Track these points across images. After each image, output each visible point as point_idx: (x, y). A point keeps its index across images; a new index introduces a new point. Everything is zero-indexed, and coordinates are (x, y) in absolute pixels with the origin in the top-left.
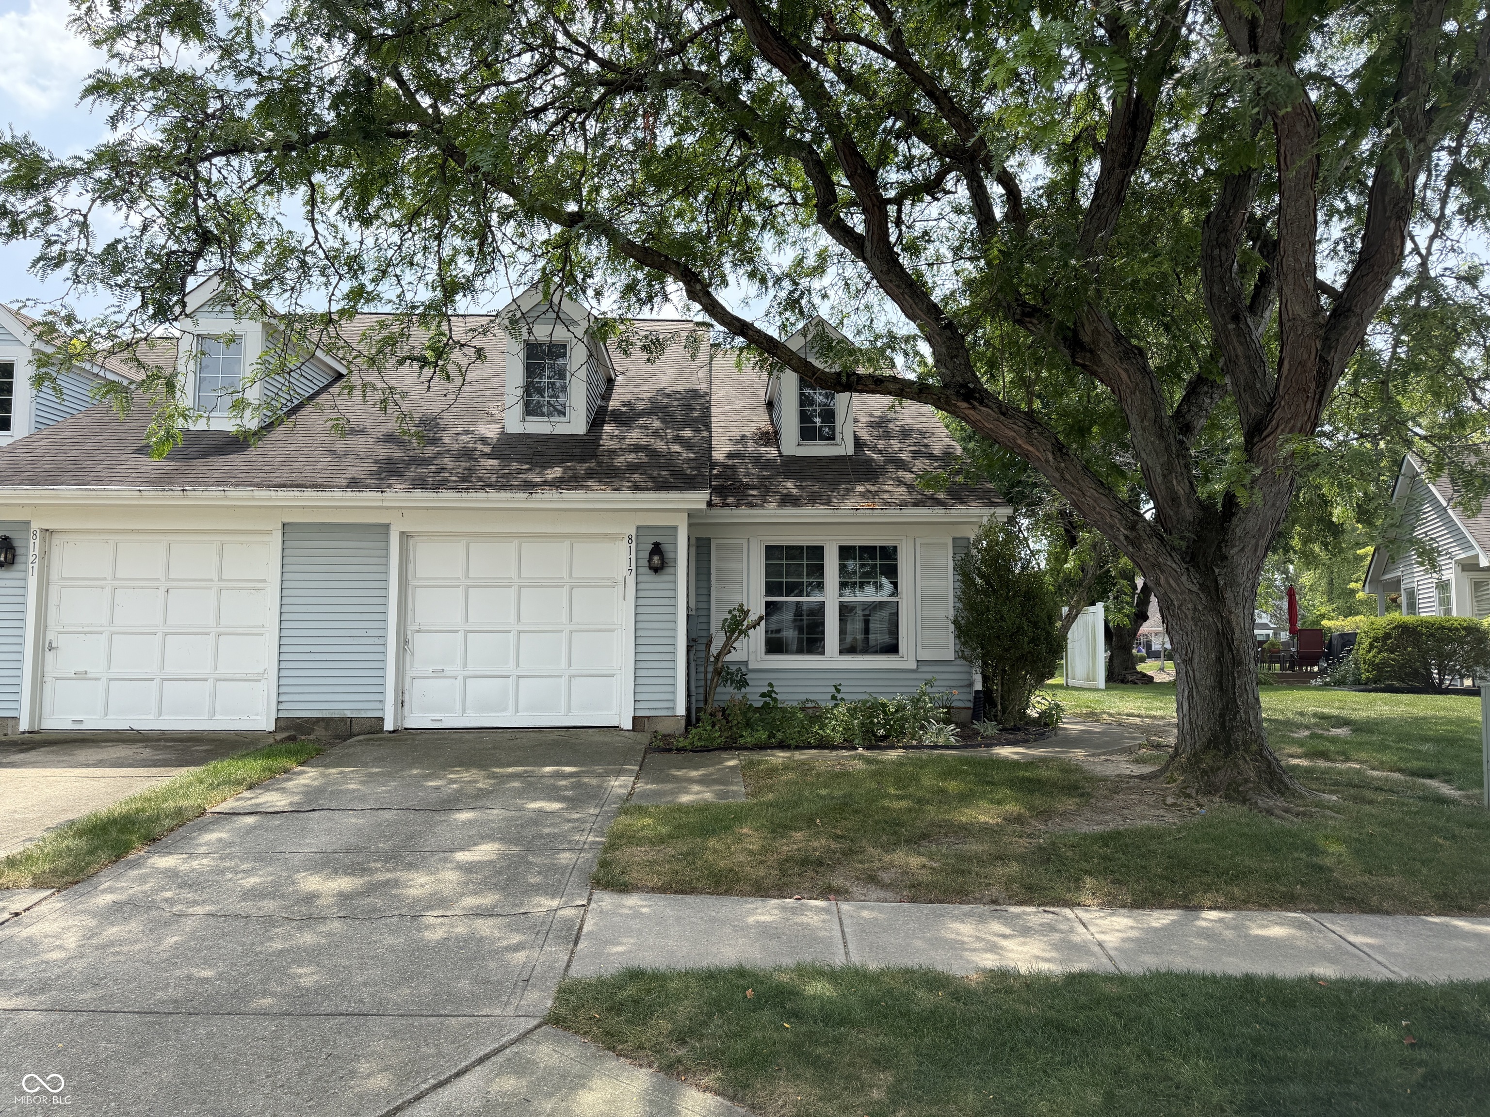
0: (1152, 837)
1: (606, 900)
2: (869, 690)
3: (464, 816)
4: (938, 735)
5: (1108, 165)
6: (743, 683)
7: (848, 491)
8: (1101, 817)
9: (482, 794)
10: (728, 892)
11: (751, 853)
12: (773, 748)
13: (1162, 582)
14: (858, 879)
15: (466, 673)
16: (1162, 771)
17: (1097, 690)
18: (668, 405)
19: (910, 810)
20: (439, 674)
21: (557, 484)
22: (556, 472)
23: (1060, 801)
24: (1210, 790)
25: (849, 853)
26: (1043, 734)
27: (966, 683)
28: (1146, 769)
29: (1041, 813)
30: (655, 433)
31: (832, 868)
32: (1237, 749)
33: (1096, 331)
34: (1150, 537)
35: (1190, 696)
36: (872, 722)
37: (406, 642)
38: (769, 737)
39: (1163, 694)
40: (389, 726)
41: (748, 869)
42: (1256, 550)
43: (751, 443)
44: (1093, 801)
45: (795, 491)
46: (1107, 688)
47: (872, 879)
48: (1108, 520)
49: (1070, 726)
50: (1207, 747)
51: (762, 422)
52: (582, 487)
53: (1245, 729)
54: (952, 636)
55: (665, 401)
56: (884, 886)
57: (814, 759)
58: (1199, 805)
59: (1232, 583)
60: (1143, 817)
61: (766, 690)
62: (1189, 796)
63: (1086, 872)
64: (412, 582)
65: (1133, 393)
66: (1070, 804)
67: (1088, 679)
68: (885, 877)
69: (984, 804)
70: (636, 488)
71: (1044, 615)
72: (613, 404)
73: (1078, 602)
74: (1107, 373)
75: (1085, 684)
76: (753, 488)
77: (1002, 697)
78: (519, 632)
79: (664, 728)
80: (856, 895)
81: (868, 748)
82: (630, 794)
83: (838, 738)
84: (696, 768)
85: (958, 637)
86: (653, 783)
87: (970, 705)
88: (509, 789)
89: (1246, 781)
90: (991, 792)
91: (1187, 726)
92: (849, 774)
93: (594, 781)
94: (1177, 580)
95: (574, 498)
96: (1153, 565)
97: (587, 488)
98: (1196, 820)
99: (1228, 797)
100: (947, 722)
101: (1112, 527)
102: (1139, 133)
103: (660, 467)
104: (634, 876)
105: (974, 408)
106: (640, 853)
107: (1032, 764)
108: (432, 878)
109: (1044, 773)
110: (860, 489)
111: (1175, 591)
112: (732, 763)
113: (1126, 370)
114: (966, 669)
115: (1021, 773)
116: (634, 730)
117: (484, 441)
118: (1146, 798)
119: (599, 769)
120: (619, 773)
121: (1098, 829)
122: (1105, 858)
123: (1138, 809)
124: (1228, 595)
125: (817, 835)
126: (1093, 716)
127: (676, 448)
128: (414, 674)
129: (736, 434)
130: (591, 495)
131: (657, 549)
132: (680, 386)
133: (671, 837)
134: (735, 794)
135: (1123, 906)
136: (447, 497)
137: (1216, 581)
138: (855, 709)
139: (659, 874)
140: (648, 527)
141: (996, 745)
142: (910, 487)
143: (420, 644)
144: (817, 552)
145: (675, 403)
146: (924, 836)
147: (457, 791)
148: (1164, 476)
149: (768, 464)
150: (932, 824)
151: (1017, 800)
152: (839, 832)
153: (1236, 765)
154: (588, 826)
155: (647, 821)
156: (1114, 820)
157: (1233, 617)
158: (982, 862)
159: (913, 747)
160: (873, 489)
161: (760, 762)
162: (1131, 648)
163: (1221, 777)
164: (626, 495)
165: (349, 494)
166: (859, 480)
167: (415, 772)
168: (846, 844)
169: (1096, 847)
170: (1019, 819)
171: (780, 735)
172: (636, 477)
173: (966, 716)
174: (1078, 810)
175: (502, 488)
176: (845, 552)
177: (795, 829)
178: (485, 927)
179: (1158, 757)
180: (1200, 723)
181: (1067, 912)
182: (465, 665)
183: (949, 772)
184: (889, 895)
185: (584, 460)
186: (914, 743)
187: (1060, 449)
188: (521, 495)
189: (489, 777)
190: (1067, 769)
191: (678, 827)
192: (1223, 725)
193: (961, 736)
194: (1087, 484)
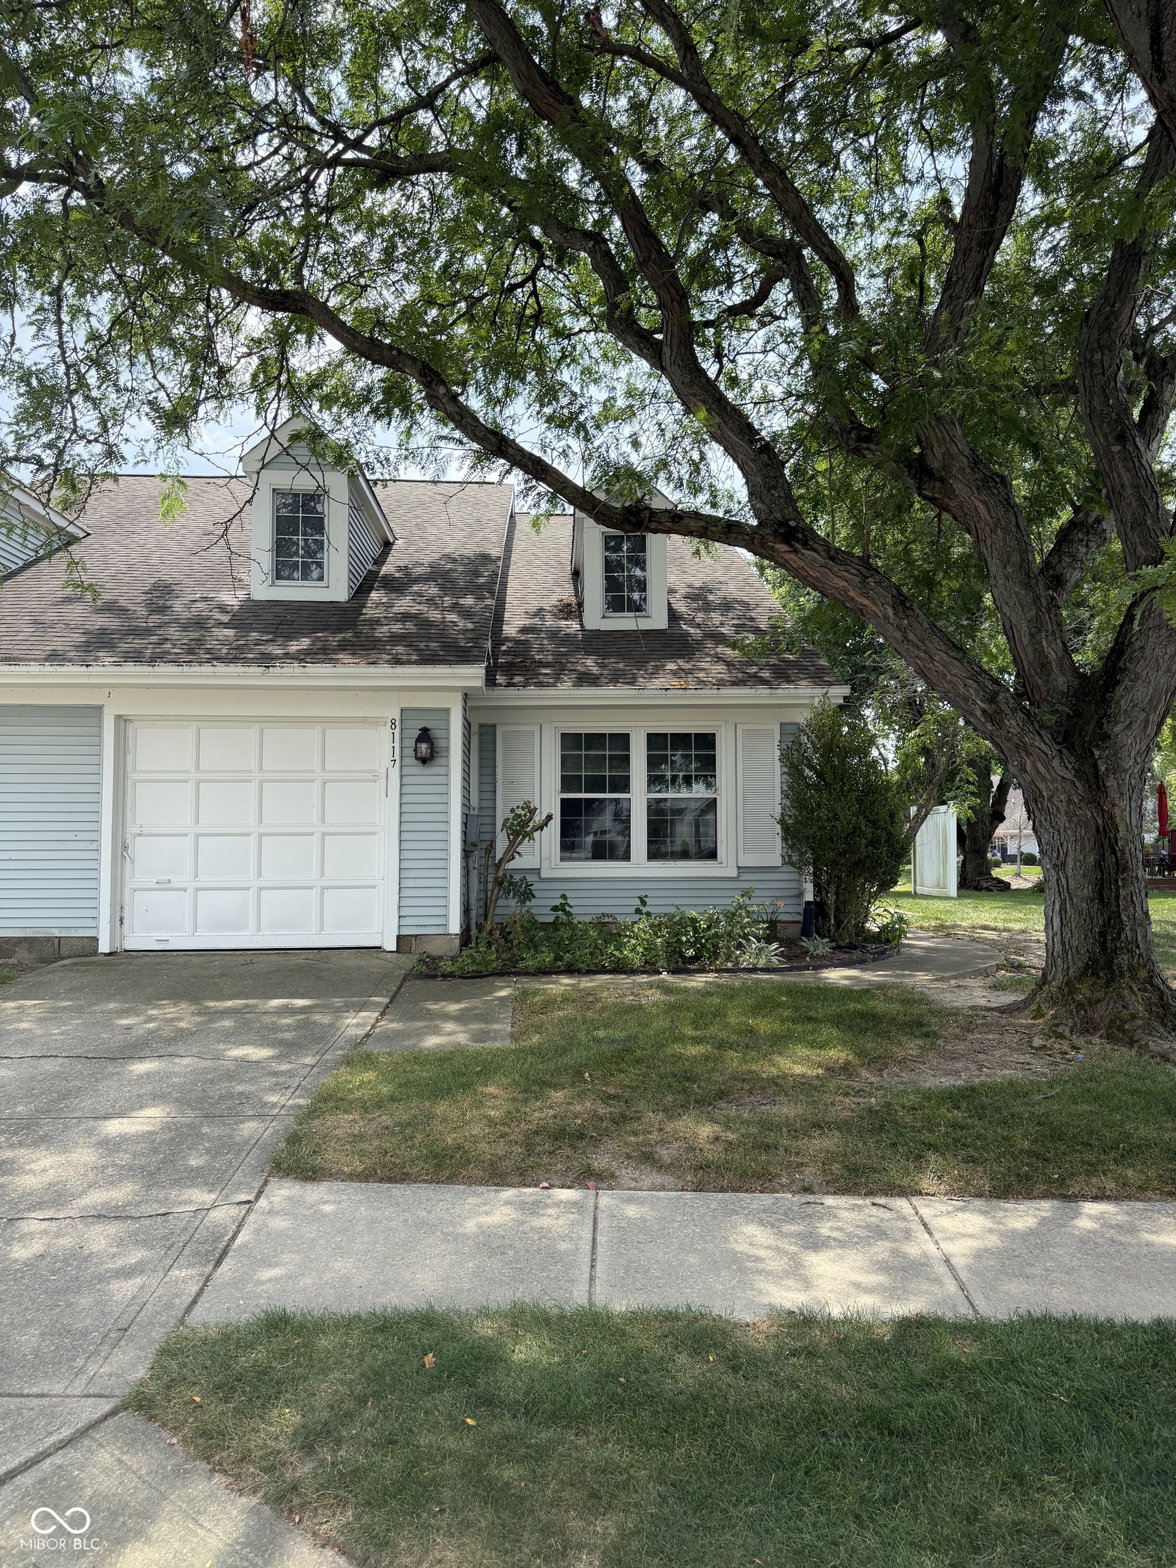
0: (1017, 1095)
1: (282, 1192)
2: (676, 901)
3: (141, 1068)
4: (758, 955)
5: (964, 245)
6: (526, 894)
7: (657, 669)
8: (949, 1065)
9: (182, 1036)
10: (451, 1180)
11: (491, 1122)
12: (559, 972)
13: (1029, 767)
14: (629, 1157)
15: (197, 885)
16: (1026, 1003)
17: (948, 898)
18: (451, 570)
19: (707, 1058)
20: (165, 886)
21: (302, 658)
22: (305, 643)
23: (900, 1043)
24: (1088, 1028)
25: (621, 1120)
26: (883, 953)
27: (795, 892)
28: (1007, 998)
29: (874, 1060)
30: (431, 601)
31: (596, 1142)
32: (1122, 976)
33: (948, 455)
34: (1013, 711)
35: (1063, 910)
36: (679, 941)
37: (125, 848)
38: (556, 959)
39: (1022, 903)
40: (104, 947)
41: (483, 1146)
42: (1145, 727)
43: (548, 617)
44: (941, 1042)
45: (595, 670)
46: (960, 896)
47: (647, 1158)
48: (962, 690)
49: (917, 941)
50: (1083, 974)
51: (566, 593)
52: (330, 661)
53: (1131, 951)
54: (778, 840)
55: (449, 566)
56: (661, 1167)
57: (602, 987)
58: (1074, 1048)
59: (1116, 769)
60: (1004, 1066)
61: (558, 902)
62: (1061, 1036)
63: (930, 1146)
64: (132, 776)
65: (993, 531)
66: (912, 1047)
67: (938, 886)
68: (665, 1154)
69: (802, 1051)
70: (397, 661)
71: (884, 813)
72: (386, 569)
73: (928, 800)
74: (961, 508)
75: (935, 892)
76: (547, 665)
77: (837, 909)
78: (261, 835)
79: (434, 949)
80: (626, 1181)
81: (673, 972)
82: (367, 1036)
83: (637, 961)
84: (458, 1001)
85: (784, 839)
86: (399, 1021)
87: (800, 918)
88: (216, 1031)
89: (1133, 1017)
90: (813, 1031)
91: (1058, 947)
92: (640, 1007)
93: (326, 1019)
94: (1047, 766)
95: (320, 673)
96: (1017, 747)
97: (335, 662)
98: (1073, 1069)
99: (1110, 1037)
100: (769, 940)
101: (966, 699)
102: (1002, 204)
103: (430, 638)
104: (330, 1157)
105: (796, 551)
106: (344, 1123)
107: (867, 992)
108: (62, 1159)
109: (879, 1006)
110: (671, 666)
111: (1044, 779)
112: (503, 993)
113: (985, 503)
114: (796, 876)
115: (851, 1006)
116: (398, 951)
117: (222, 608)
118: (1007, 1038)
119: (338, 1001)
120: (362, 1007)
121: (947, 1082)
122: (955, 1125)
123: (997, 1054)
124: (1111, 783)
125: (581, 1096)
126: (942, 929)
127: (453, 617)
128: (136, 886)
129: (534, 605)
130: (340, 670)
131: (425, 735)
132: (470, 550)
133: (392, 1099)
134: (497, 1035)
135: (979, 1195)
136: (166, 672)
137: (1096, 766)
138: (660, 924)
139: (362, 1154)
140: (415, 709)
141: (827, 967)
142: (729, 664)
143: (140, 848)
144: (623, 740)
145: (460, 569)
146: (722, 1095)
147: (151, 1032)
148: (1032, 635)
149: (568, 639)
150: (735, 1077)
151: (844, 1043)
152: (611, 1090)
153: (1120, 996)
154: (295, 1083)
155: (369, 1076)
156: (967, 1068)
157: (1117, 811)
158: (794, 1133)
159: (727, 971)
160: (688, 666)
161: (536, 993)
162: (985, 852)
163: (1101, 1012)
164: (385, 669)
165: (48, 668)
166: (672, 657)
167: (112, 1006)
168: (616, 1109)
169: (943, 1110)
170: (846, 1069)
171: (568, 957)
172: (400, 649)
173: (794, 931)
174: (922, 1054)
175: (234, 660)
176: (654, 740)
177: (556, 1087)
178: (99, 1238)
179: (1020, 982)
180: (1075, 943)
181: (901, 1204)
182: (196, 875)
183: (764, 1004)
184: (668, 1179)
185: (340, 630)
186: (730, 965)
187: (901, 602)
188: (255, 670)
189: (199, 1014)
190: (910, 999)
191: (407, 1084)
192: (1103, 946)
193: (788, 957)
194: (935, 645)
